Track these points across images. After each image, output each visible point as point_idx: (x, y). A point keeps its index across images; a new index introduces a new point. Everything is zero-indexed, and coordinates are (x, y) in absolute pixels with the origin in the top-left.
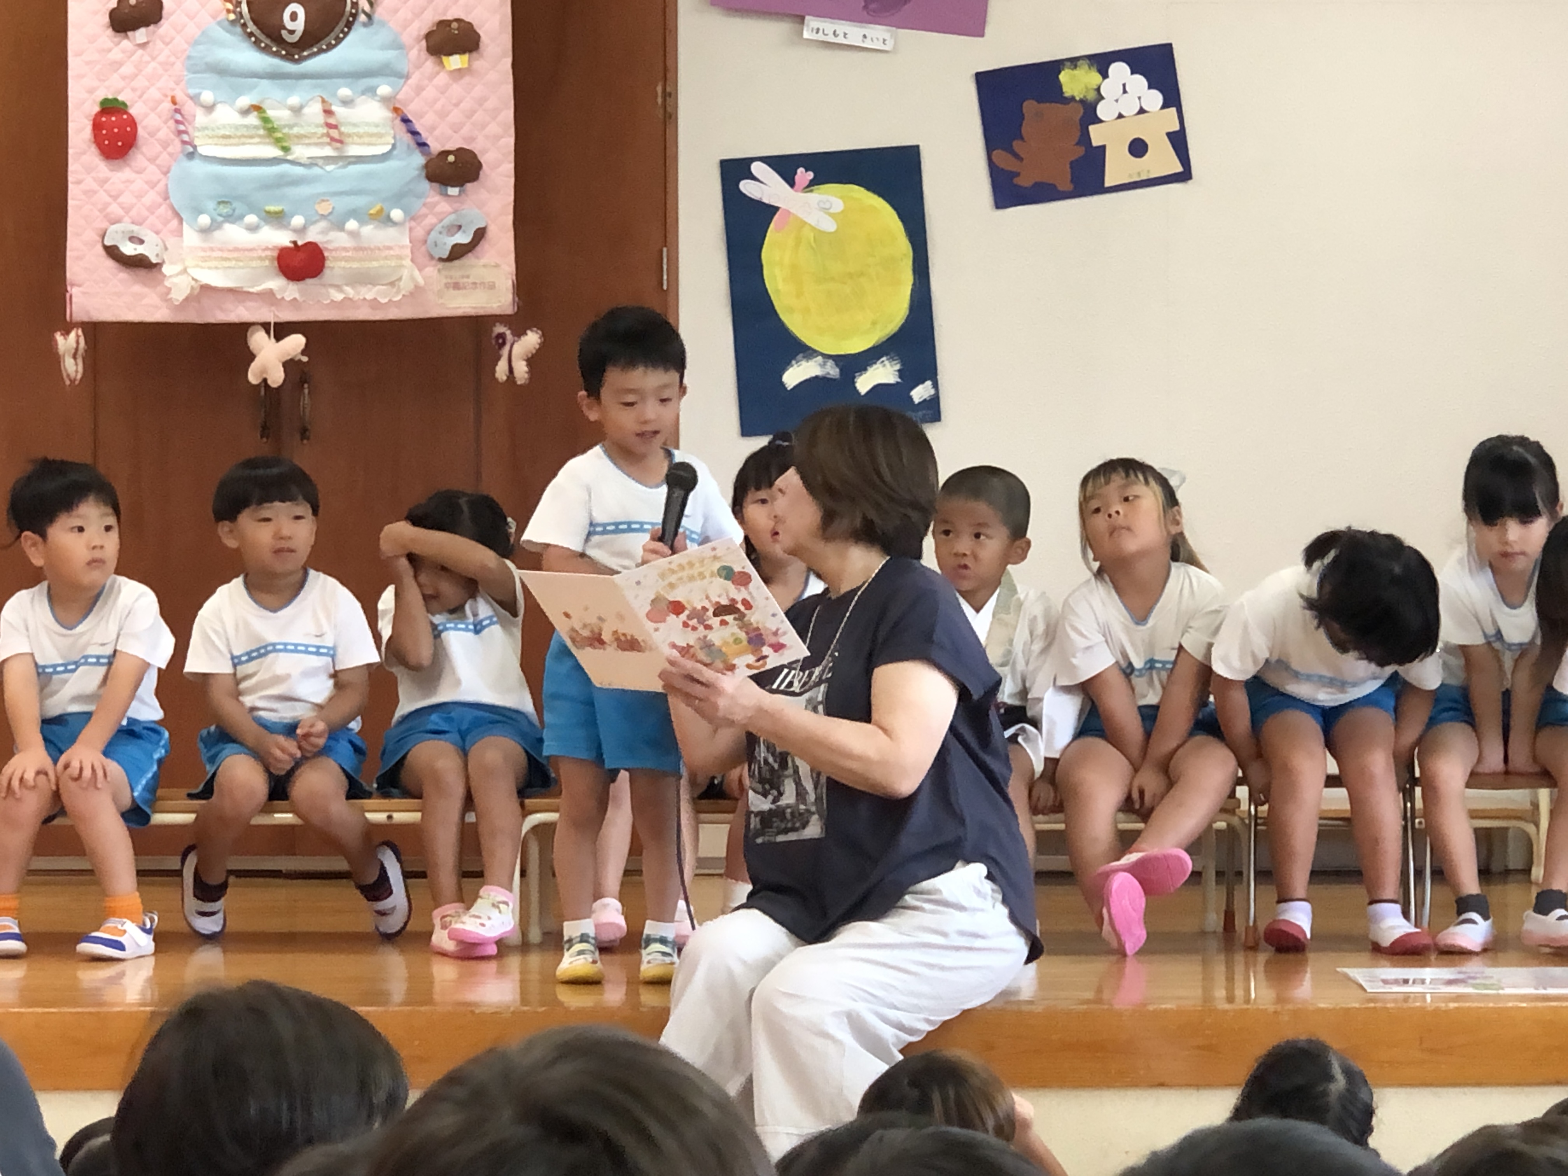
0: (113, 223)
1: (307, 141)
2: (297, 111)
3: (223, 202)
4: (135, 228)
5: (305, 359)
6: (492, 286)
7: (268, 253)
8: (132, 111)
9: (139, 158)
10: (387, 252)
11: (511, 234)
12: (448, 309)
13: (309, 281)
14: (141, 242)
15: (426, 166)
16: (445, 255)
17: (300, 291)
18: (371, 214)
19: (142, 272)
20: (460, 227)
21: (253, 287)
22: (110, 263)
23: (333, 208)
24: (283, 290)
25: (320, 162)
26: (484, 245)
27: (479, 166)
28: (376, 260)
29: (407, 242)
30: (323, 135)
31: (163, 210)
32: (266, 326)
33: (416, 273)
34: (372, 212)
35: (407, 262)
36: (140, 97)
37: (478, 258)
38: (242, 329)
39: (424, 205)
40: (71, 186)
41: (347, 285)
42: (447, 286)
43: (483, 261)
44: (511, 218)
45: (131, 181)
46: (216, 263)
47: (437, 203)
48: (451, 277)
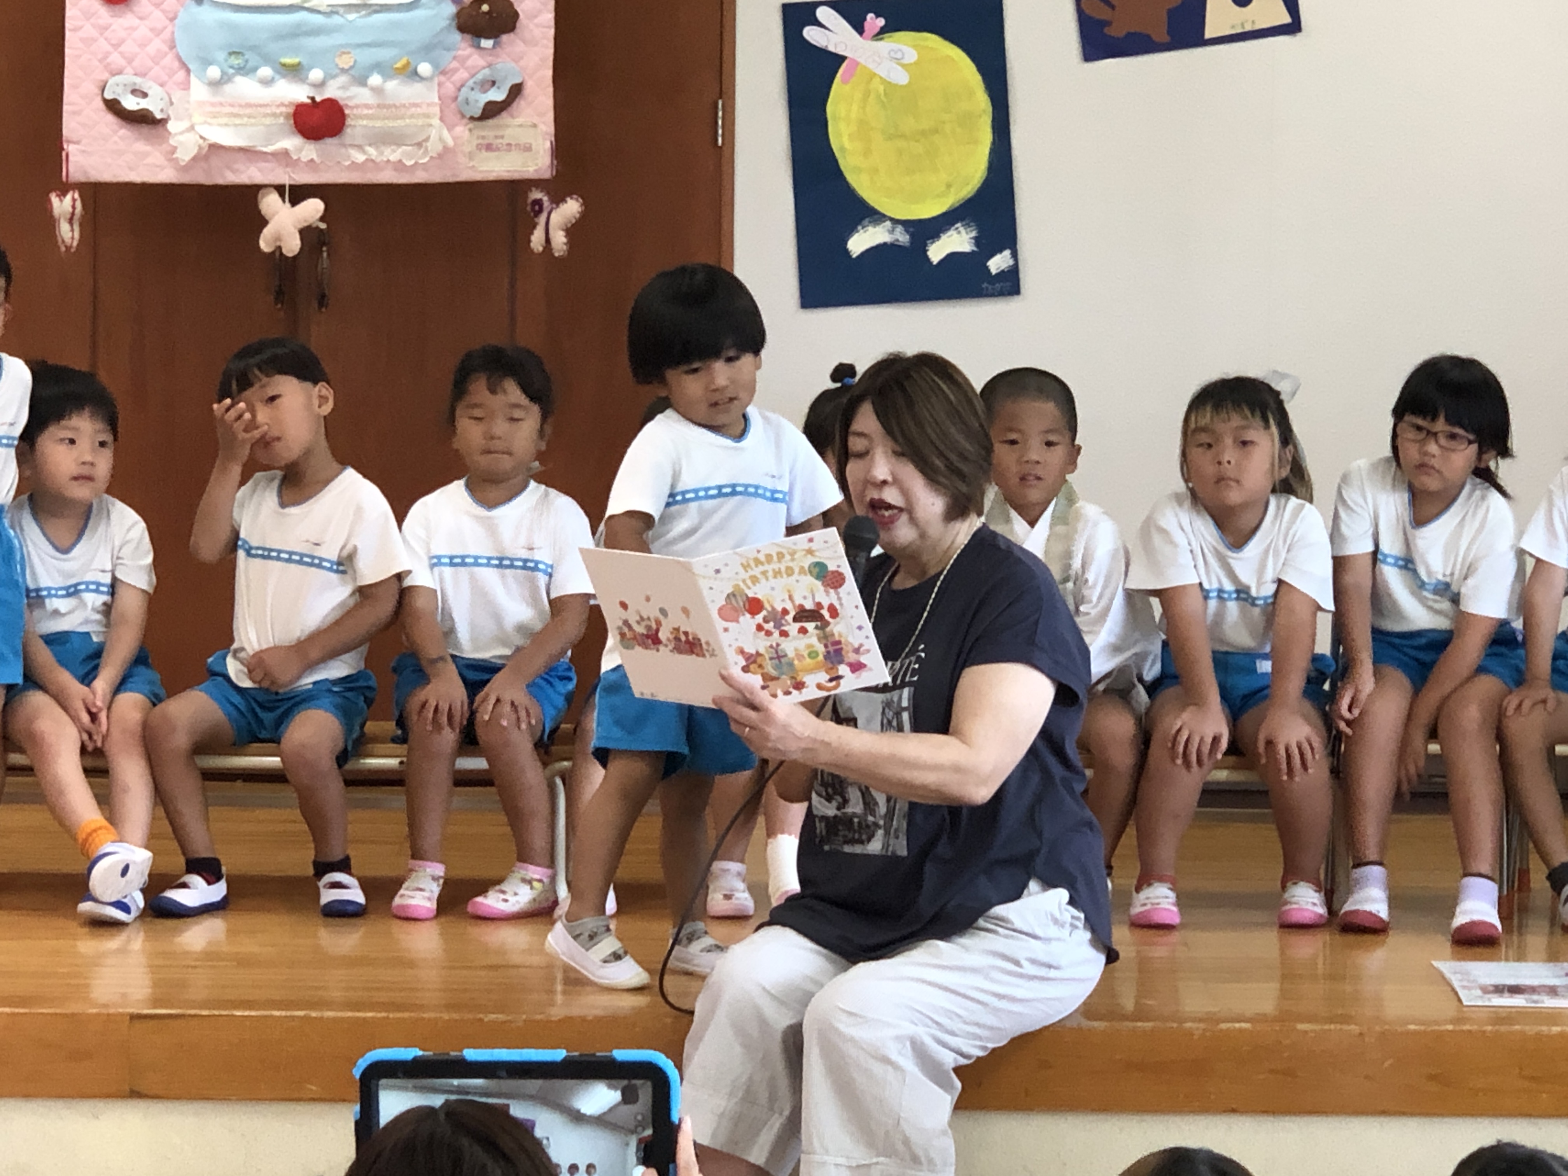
0: (114, 75)
3: (234, 53)
4: (138, 80)
5: (323, 226)
6: (528, 148)
7: (284, 109)
10: (413, 110)
11: (551, 90)
12: (481, 172)
13: (329, 141)
14: (145, 95)
15: (458, 15)
16: (478, 113)
17: (317, 150)
18: (397, 69)
19: (145, 129)
20: (494, 83)
21: (266, 146)
22: (110, 118)
23: (355, 61)
24: (300, 150)
25: (341, 10)
26: (520, 104)
27: (516, 15)
28: (402, 118)
29: (436, 100)
31: (169, 60)
32: (280, 189)
33: (445, 133)
34: (398, 65)
35: (436, 122)
37: (513, 117)
38: (253, 191)
39: (455, 58)
40: (68, 34)
41: (370, 145)
42: (479, 147)
43: (519, 121)
44: (550, 73)
45: (134, 29)
46: (225, 120)
47: (469, 57)
48: (483, 137)
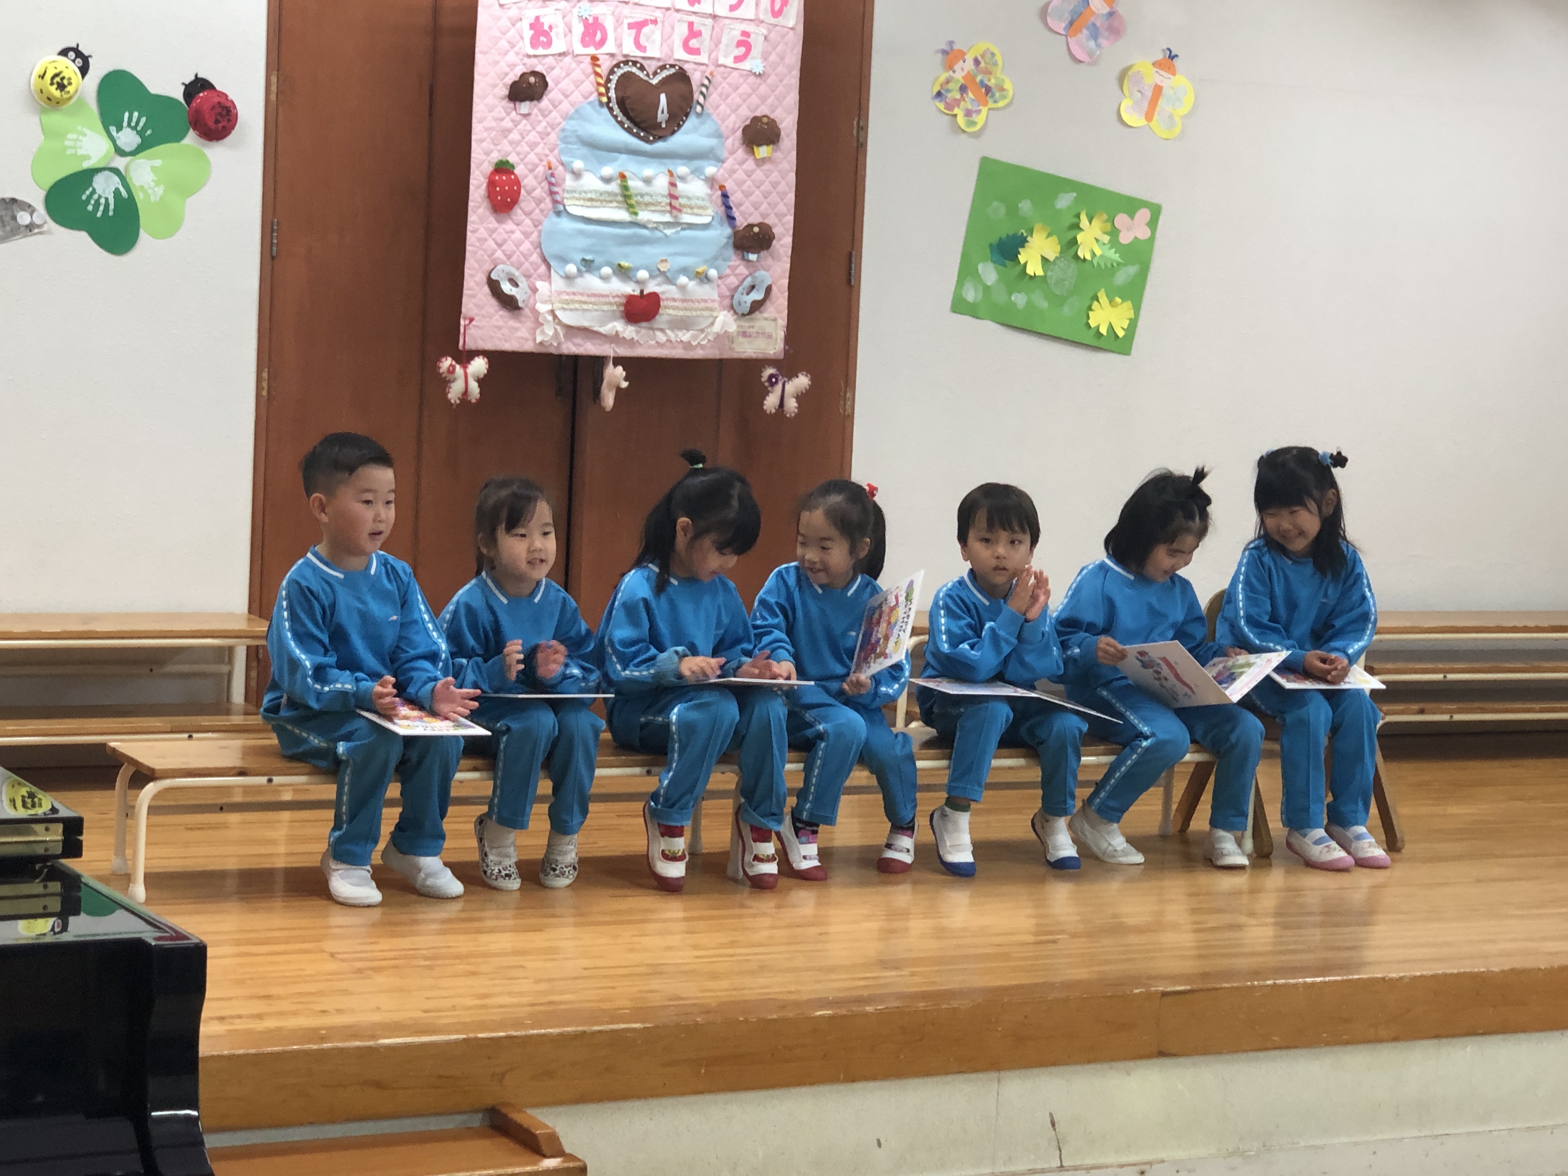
0: (498, 265)
1: (653, 208)
2: (648, 181)
4: (514, 271)
6: (770, 336)
7: (617, 299)
8: (516, 171)
9: (518, 213)
10: (703, 305)
11: (787, 294)
12: (738, 352)
13: (644, 324)
14: (516, 284)
15: (733, 236)
16: (746, 308)
18: (698, 273)
19: (510, 310)
20: (754, 287)
21: (601, 327)
23: (670, 266)
24: (624, 331)
25: (661, 227)
26: (768, 302)
27: (772, 237)
28: (694, 310)
29: (716, 297)
30: (667, 204)
31: (535, 258)
32: (618, 360)
34: (700, 270)
36: (522, 160)
37: (760, 312)
38: (599, 362)
39: (729, 266)
40: (469, 234)
41: (671, 329)
42: (739, 333)
43: (765, 315)
44: (787, 281)
45: (512, 232)
46: (577, 306)
47: (739, 265)
48: (742, 327)
